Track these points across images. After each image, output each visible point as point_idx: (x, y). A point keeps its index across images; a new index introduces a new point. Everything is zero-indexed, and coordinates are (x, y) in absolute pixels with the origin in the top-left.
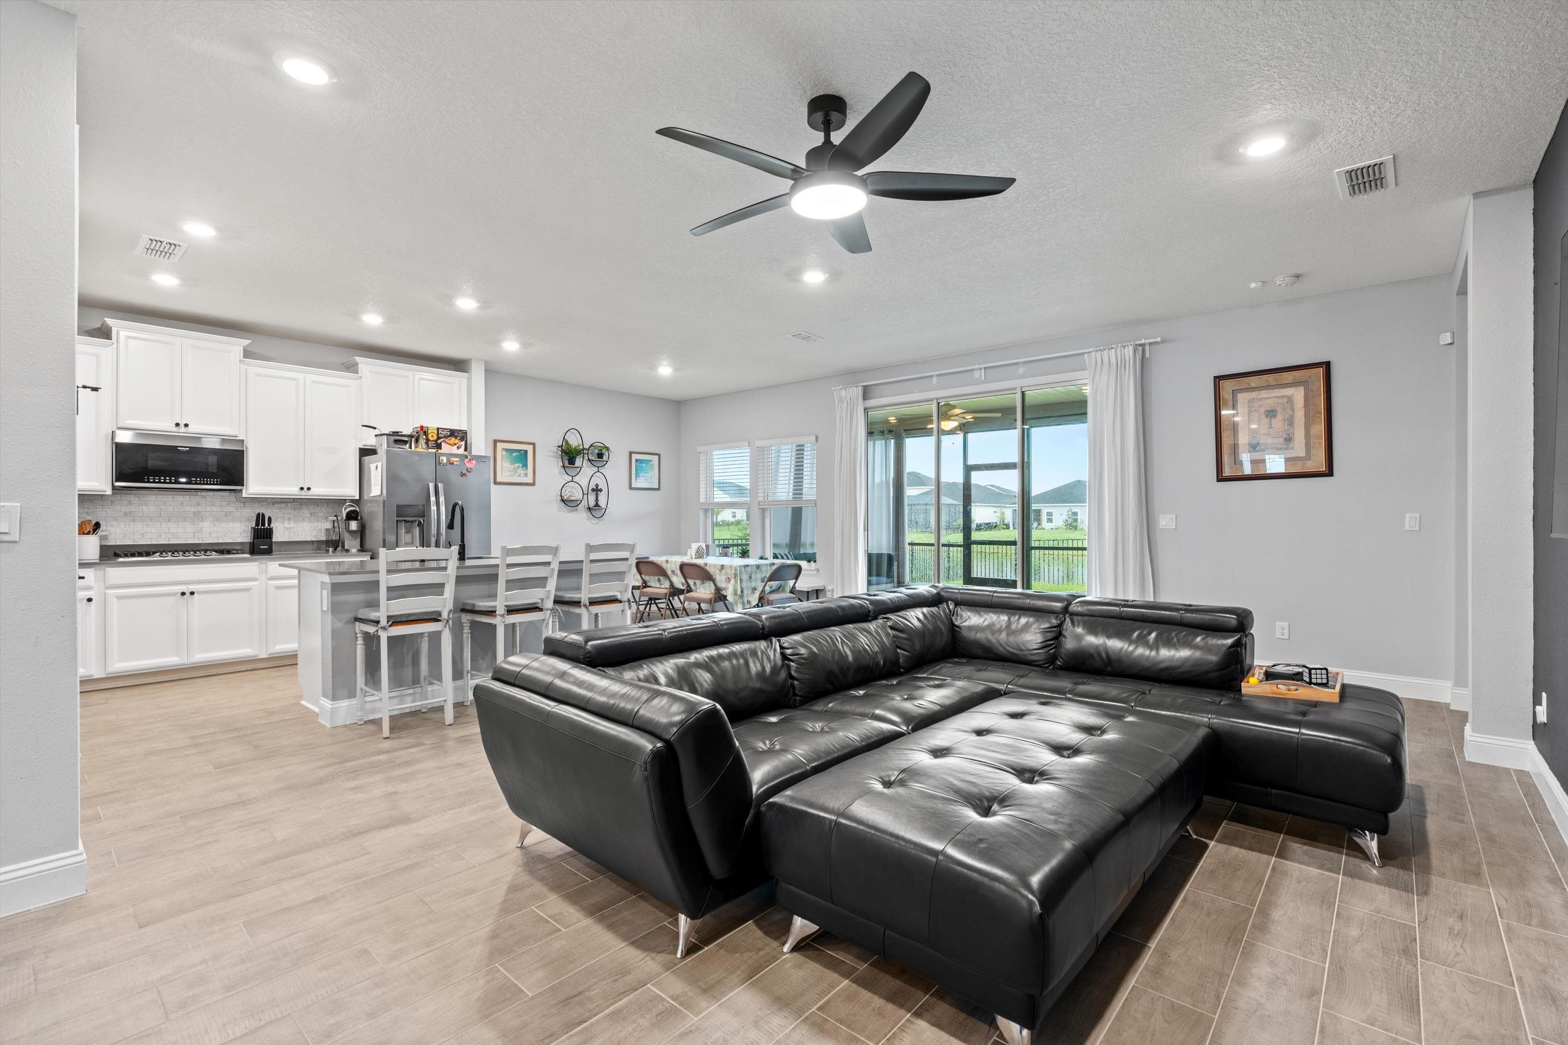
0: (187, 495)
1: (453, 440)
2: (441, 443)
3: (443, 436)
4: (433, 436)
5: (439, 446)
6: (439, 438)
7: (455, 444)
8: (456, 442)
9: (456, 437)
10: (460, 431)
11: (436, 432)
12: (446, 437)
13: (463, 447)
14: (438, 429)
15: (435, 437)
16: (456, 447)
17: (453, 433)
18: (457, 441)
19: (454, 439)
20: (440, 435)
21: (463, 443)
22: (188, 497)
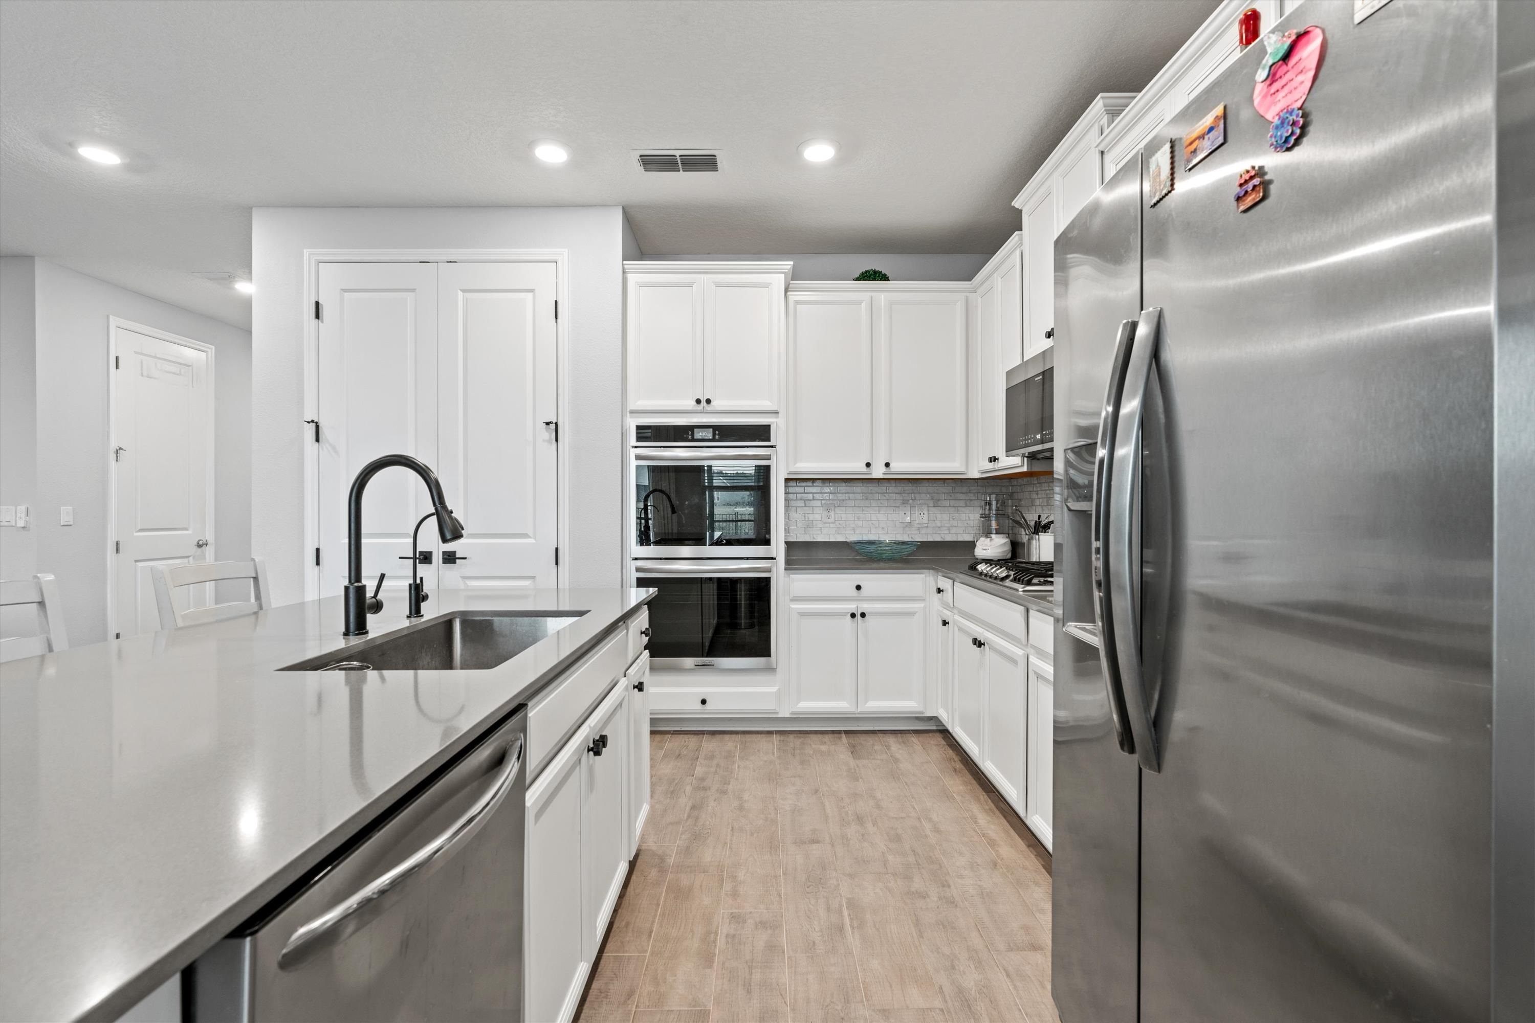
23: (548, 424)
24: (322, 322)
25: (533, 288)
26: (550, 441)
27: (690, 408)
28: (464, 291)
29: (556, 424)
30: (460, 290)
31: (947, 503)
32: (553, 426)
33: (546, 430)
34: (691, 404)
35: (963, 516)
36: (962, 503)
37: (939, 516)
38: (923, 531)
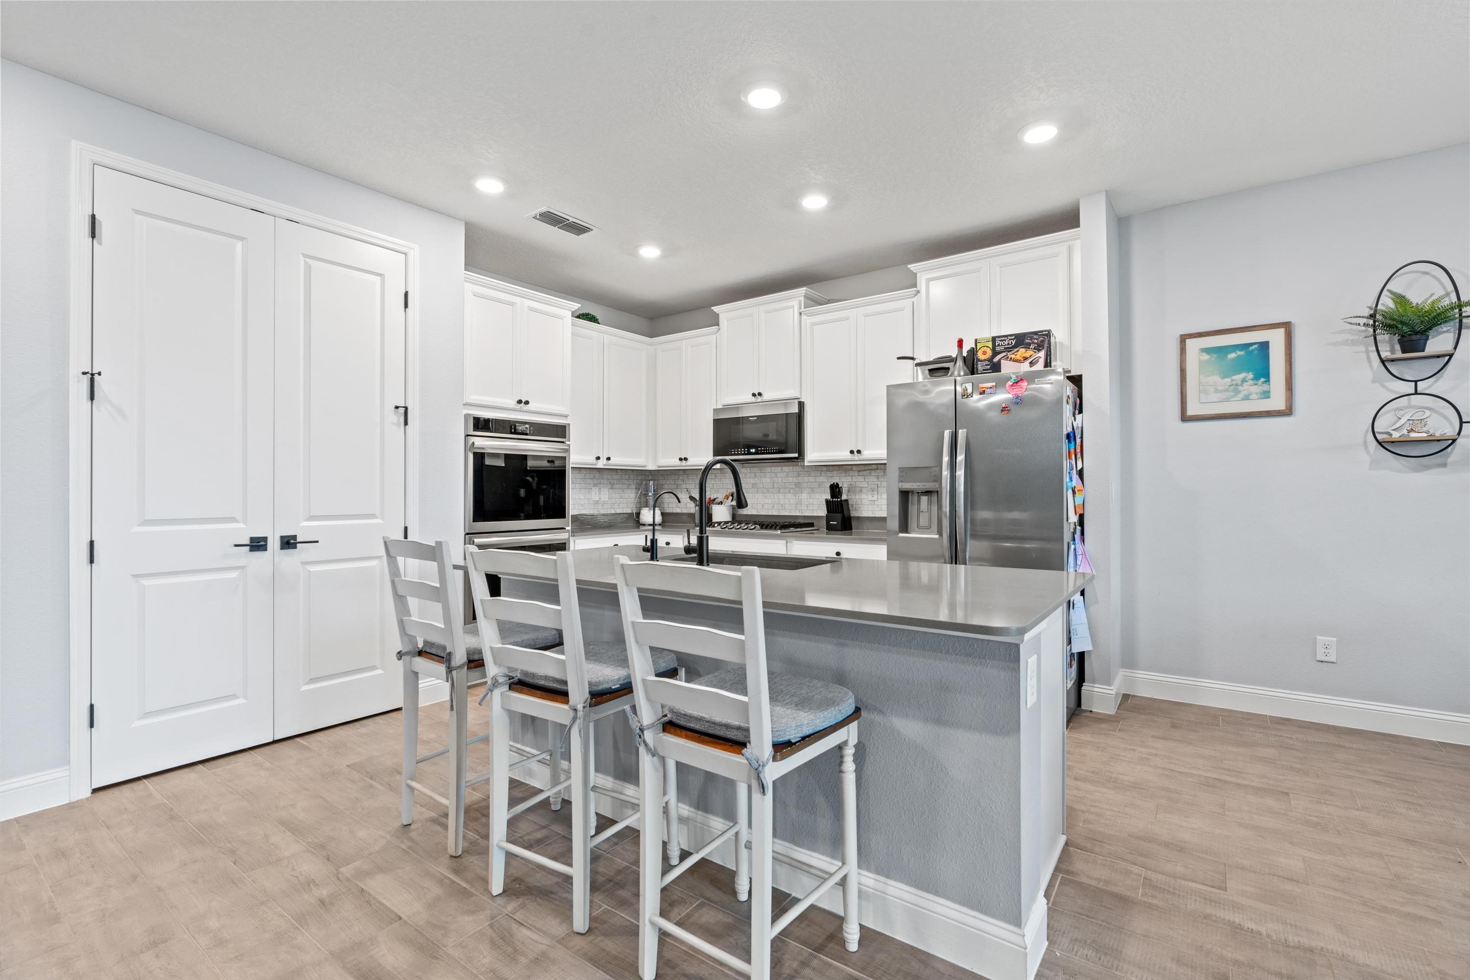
0: (779, 466)
1: (1022, 352)
2: (999, 362)
3: (1002, 348)
4: (984, 353)
5: (996, 368)
6: (995, 353)
7: (1026, 359)
8: (1027, 355)
9: (1027, 347)
10: (1036, 333)
11: (990, 344)
12: (1008, 349)
13: (1042, 362)
14: (994, 339)
15: (989, 353)
16: (1027, 363)
17: (1021, 340)
18: (1029, 353)
19: (1022, 350)
20: (998, 349)
21: (1042, 354)
22: (780, 468)
23: (397, 407)
24: (100, 243)
25: (383, 273)
26: (398, 425)
27: (512, 406)
28: (305, 256)
29: (406, 408)
30: (302, 254)
31: (618, 486)
32: (402, 410)
33: (395, 413)
34: (512, 403)
35: (626, 496)
36: (626, 486)
37: (614, 495)
38: (605, 506)
